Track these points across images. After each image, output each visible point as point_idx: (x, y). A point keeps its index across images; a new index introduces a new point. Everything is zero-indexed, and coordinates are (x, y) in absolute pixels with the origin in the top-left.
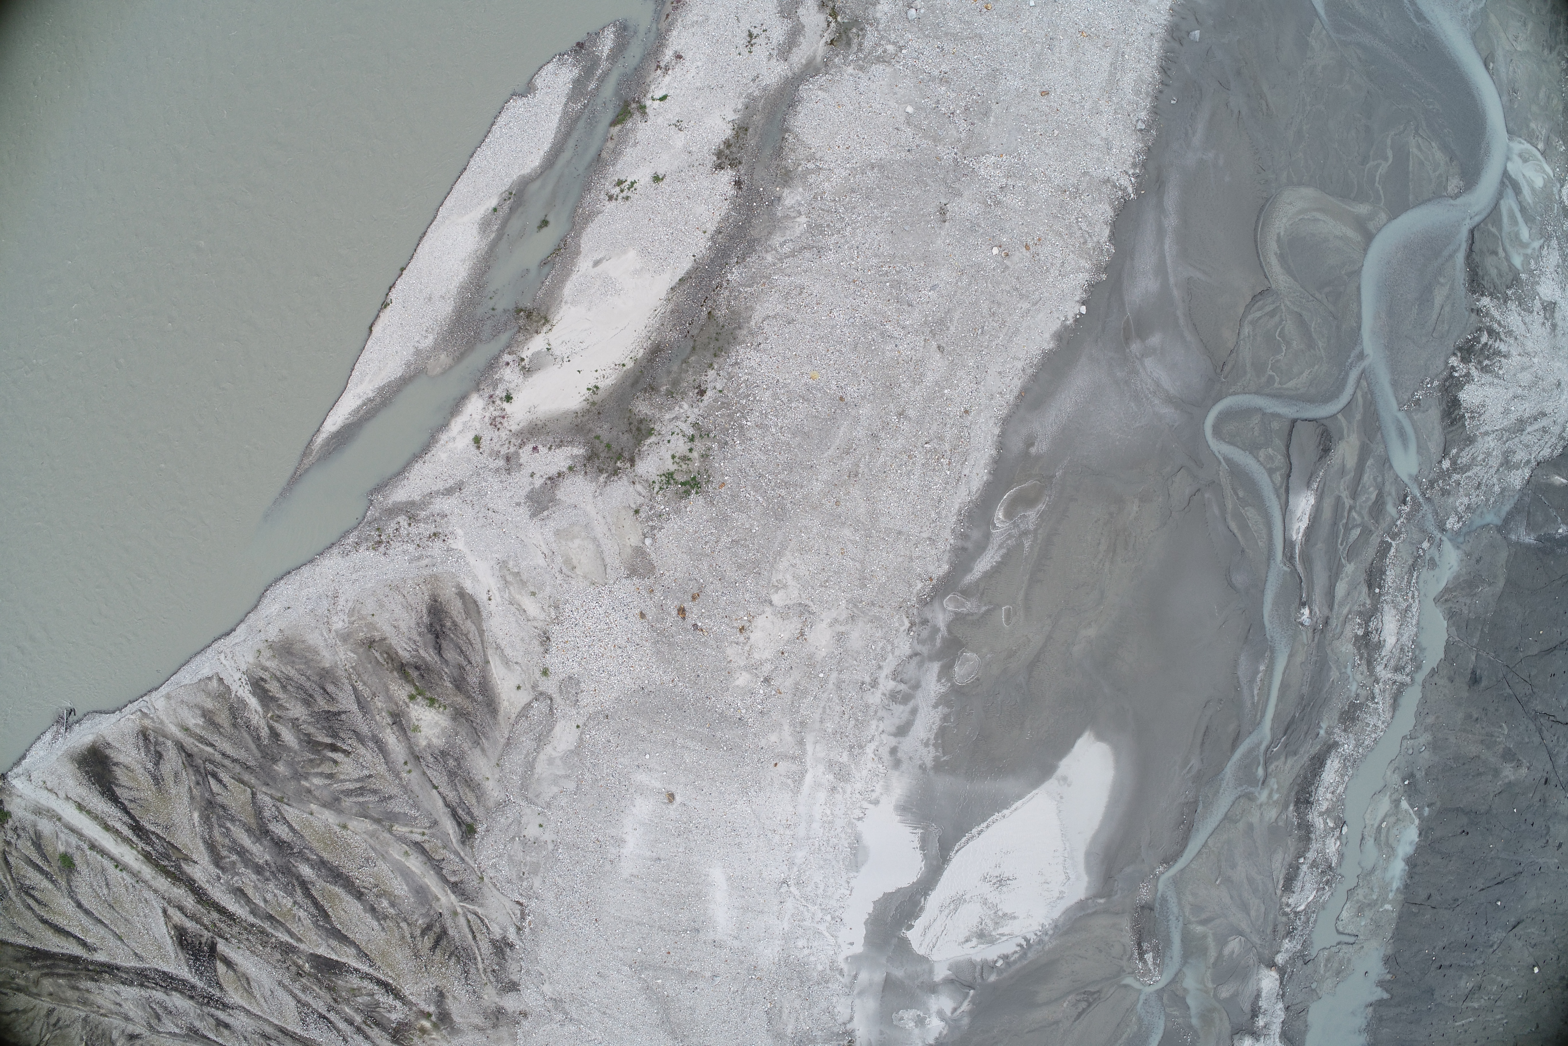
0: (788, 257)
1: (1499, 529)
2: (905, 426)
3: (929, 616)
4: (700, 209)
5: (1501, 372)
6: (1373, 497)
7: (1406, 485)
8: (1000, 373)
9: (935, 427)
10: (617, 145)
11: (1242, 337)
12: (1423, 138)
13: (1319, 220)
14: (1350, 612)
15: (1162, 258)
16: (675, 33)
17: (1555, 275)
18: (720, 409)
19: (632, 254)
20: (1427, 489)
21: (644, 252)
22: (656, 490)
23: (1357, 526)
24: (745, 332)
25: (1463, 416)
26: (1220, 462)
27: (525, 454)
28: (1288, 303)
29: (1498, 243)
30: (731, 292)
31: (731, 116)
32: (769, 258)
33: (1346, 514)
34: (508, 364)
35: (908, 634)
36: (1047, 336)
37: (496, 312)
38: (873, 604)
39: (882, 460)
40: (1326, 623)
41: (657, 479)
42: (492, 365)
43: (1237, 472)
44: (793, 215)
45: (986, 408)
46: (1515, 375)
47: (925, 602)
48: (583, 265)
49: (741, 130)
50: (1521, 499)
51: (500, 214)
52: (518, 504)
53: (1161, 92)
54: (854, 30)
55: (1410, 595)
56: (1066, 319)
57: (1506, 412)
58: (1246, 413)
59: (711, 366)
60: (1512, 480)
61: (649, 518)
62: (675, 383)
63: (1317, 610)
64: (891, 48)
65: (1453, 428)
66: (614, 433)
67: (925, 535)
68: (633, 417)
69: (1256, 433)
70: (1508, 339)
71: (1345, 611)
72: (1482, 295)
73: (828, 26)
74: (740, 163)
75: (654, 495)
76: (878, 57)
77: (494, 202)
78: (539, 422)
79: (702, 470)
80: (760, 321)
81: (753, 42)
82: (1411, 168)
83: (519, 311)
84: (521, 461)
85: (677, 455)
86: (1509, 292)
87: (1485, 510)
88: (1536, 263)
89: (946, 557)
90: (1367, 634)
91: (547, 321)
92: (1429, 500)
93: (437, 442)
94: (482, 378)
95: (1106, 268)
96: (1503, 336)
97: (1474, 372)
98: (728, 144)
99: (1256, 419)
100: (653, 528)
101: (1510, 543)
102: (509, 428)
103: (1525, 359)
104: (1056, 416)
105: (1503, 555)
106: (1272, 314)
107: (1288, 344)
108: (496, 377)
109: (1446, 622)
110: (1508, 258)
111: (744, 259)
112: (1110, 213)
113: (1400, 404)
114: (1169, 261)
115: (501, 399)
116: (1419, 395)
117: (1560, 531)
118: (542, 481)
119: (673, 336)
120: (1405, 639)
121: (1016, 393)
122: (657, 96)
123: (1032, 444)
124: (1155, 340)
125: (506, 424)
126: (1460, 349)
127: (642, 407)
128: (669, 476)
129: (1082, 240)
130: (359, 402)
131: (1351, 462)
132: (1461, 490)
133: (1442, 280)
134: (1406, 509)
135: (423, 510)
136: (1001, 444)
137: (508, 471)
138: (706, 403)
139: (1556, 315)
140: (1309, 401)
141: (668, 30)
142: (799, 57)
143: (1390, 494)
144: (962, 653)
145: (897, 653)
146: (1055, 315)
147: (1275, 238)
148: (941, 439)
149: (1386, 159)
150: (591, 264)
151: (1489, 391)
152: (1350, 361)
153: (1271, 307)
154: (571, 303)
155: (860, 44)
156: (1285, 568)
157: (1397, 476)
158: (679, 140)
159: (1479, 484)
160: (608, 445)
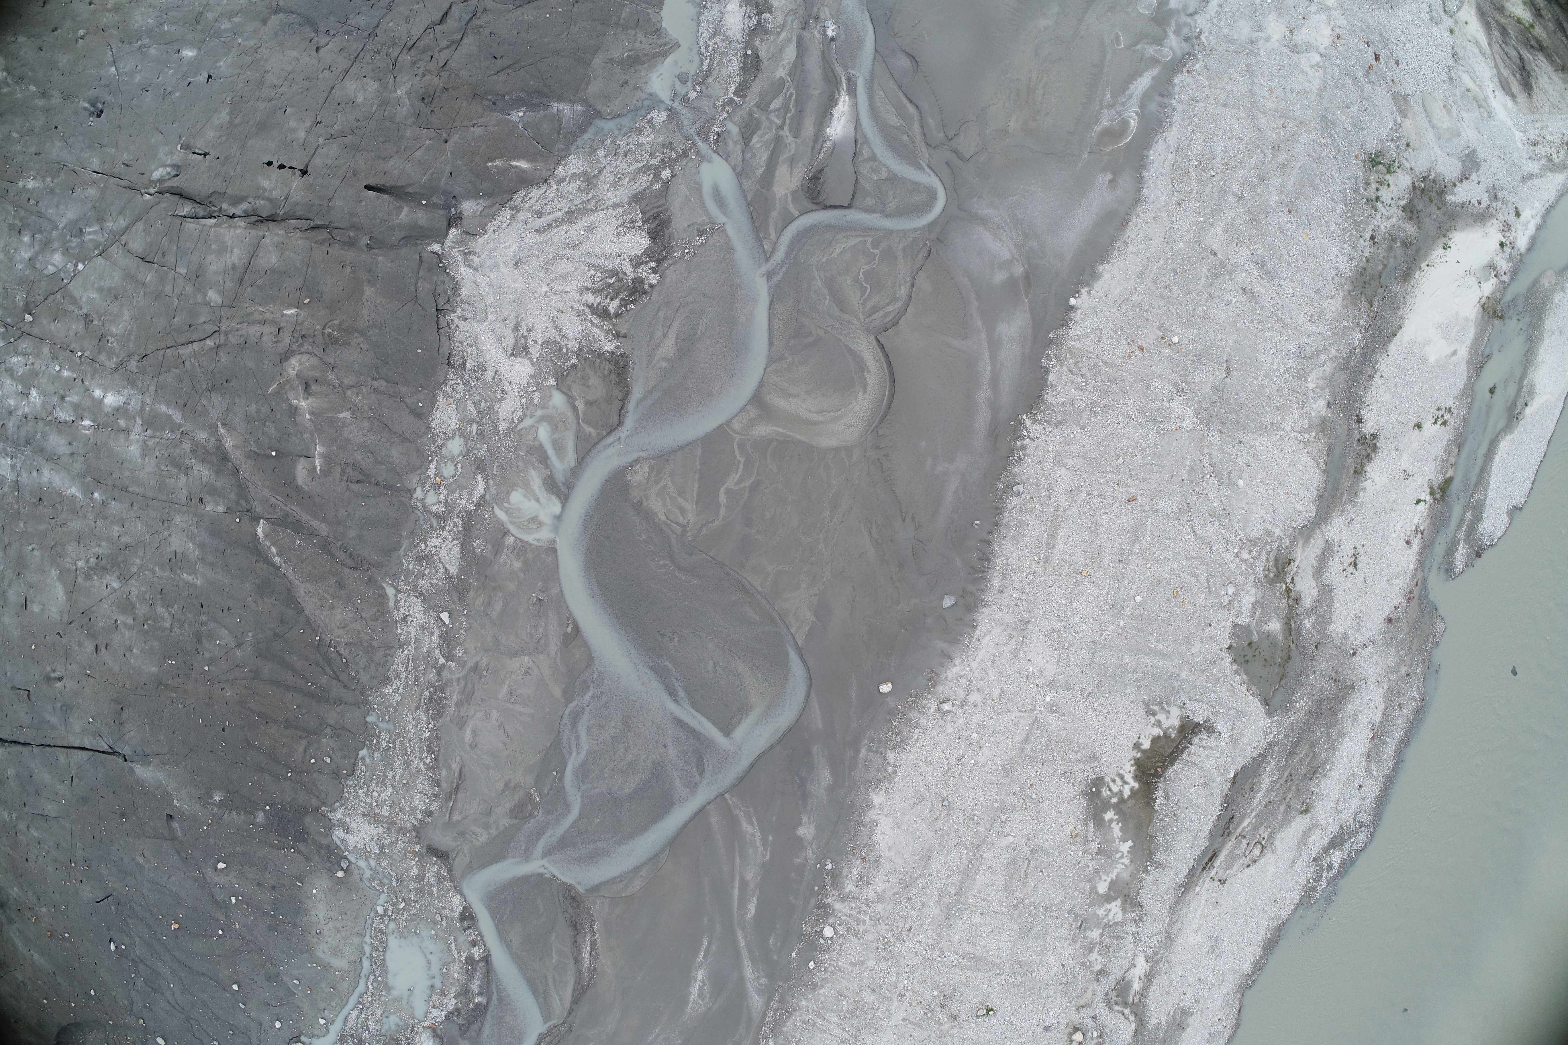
0: (1321, 351)
1: (598, 114)
2: (1236, 188)
3: (1184, 44)
4: (1386, 397)
5: (592, 272)
6: (755, 139)
7: (715, 151)
8: (1150, 239)
9: (1208, 190)
10: (1448, 459)
11: (908, 285)
12: (677, 523)
13: (817, 413)
14: (779, 33)
15: (993, 357)
16: (1412, 567)
17: (507, 388)
18: (1361, 222)
19: (1432, 359)
20: (691, 149)
21: (1424, 360)
22: (1397, 161)
23: (774, 111)
24: (1346, 287)
25: (644, 222)
26: (928, 166)
27: (1485, 200)
28: (856, 322)
29: (584, 415)
30: (1359, 322)
31: (1367, 484)
33: (788, 122)
34: (1505, 274)
35: (1201, 30)
36: (1106, 276)
38: (1235, 52)
39: (1253, 160)
40: (805, 25)
41: (1397, 170)
42: (1514, 273)
43: (909, 157)
44: (1318, 390)
45: (1159, 210)
46: (576, 269)
47: (1190, 54)
48: (1463, 352)
49: (1359, 472)
50: (567, 147)
52: (1485, 161)
53: (990, 533)
54: (1272, 575)
55: (711, 49)
56: (1089, 293)
57: (591, 229)
58: (901, 212)
59: (1368, 261)
60: (581, 163)
61: (1399, 139)
62: (1390, 249)
63: (817, 35)
64: (1245, 556)
65: (656, 210)
66: (1428, 211)
67: (1201, 104)
68: (1416, 223)
69: (891, 193)
70: (581, 308)
71: (783, 35)
72: (612, 353)
73: (1293, 579)
74: (1359, 440)
75: (1398, 157)
76: (1255, 545)
78: (1479, 225)
79: (1369, 172)
80: (1337, 296)
81: (1353, 559)
82: (696, 485)
83: (1501, 317)
84: (1487, 195)
85: (1386, 187)
86: (574, 360)
87: (616, 132)
88: (532, 399)
89: (1177, 89)
90: (759, 14)
91: (1483, 307)
92: (687, 138)
94: (1519, 264)
95: (1050, 343)
96: (587, 311)
97: (628, 269)
98: (1370, 458)
99: (891, 206)
100: (1397, 131)
101: (585, 102)
102: (1498, 222)
103: (558, 288)
104: (1091, 206)
105: (594, 88)
106: (875, 309)
107: (856, 280)
108: (1510, 265)
109: (664, 25)
110: (571, 400)
111: (1351, 352)
112: (1050, 397)
113: (722, 230)
114: (987, 355)
115: (1506, 246)
116: (700, 240)
117: (521, 114)
118: (1472, 178)
119: (1396, 288)
120: (716, 9)
121: (1131, 225)
122: (1423, 503)
123: (1110, 181)
124: (1000, 277)
125: (1501, 225)
126: (645, 293)
127: (1411, 229)
128: (1389, 171)
129: (1080, 365)
131: (782, 171)
132: (649, 149)
133: (664, 364)
134: (716, 128)
136: (1139, 181)
137: (1494, 188)
138: (1370, 228)
139: (513, 341)
140: (832, 226)
141: (1416, 569)
142: (1317, 545)
143: (735, 142)
144: (1152, 14)
145: (1208, 16)
146: (1101, 294)
147: (869, 388)
148: (1200, 181)
149: (728, 491)
150: (1458, 353)
151: (613, 249)
152: (784, 269)
153: (875, 316)
154: (1470, 319)
155: (1267, 560)
156: (853, 72)
157: (726, 160)
158: (1405, 462)
159: (625, 155)
160: (1431, 201)
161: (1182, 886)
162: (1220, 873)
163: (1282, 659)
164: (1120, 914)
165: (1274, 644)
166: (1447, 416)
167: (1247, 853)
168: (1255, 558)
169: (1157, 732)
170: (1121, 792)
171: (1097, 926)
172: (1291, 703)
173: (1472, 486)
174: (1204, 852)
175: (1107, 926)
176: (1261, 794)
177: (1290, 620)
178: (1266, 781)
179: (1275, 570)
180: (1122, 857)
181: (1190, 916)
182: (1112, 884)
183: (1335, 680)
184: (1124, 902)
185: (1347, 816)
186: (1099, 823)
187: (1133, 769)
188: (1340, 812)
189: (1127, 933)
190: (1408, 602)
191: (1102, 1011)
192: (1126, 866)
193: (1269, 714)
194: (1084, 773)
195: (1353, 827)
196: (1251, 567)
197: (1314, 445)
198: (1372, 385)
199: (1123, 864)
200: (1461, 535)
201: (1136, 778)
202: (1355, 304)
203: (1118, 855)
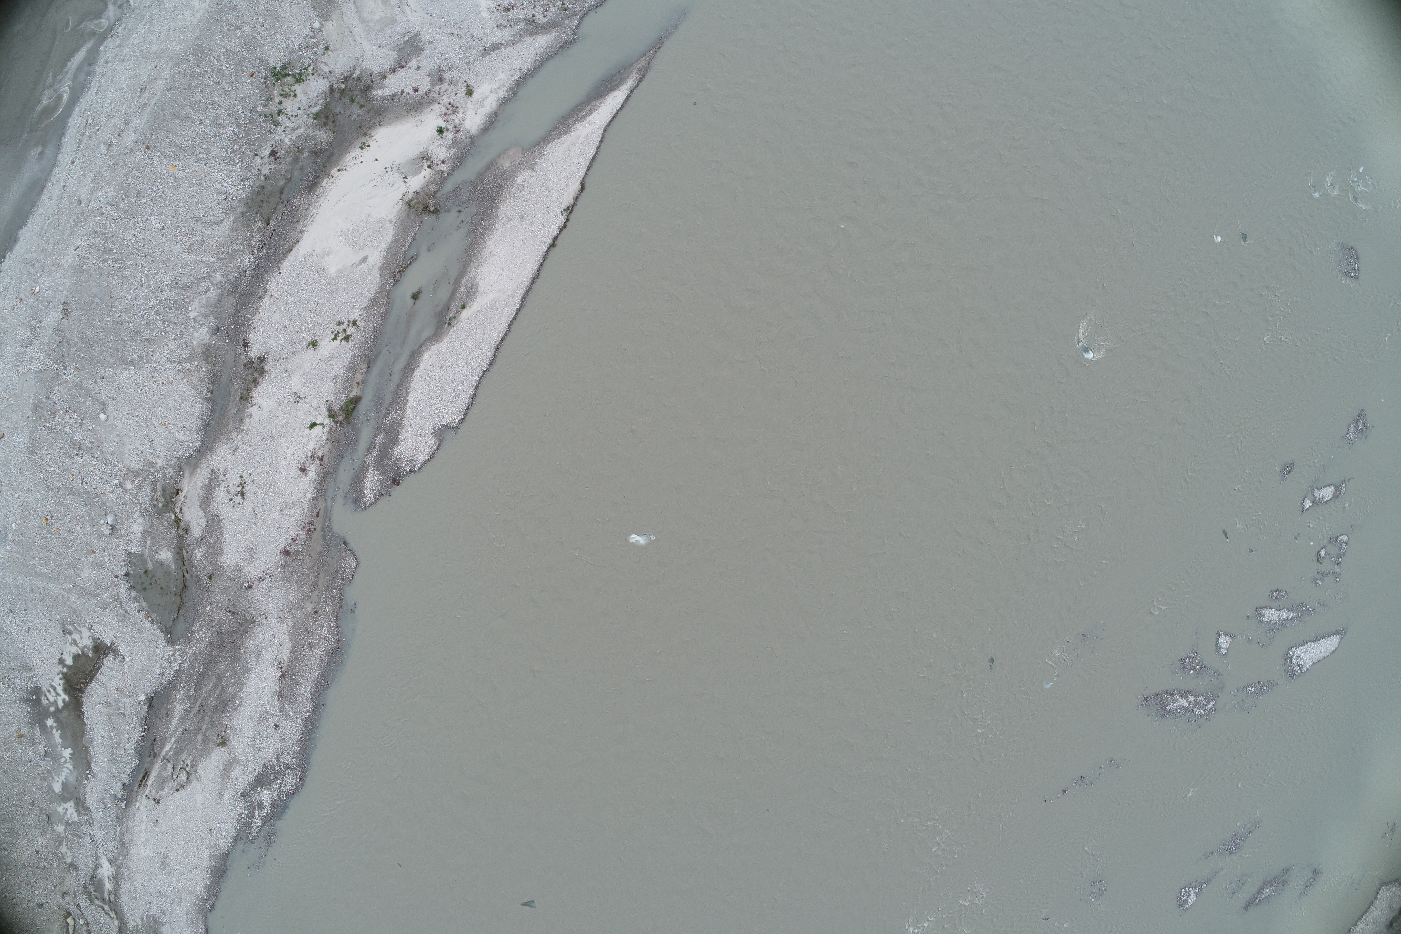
0: (203, 279)
4: (276, 317)
10: (352, 377)
16: (309, 496)
18: (257, 140)
19: (332, 270)
21: (322, 273)
22: (311, 68)
24: (239, 210)
27: (425, 85)
30: (250, 243)
31: (253, 410)
32: (218, 277)
34: (443, 162)
37: (457, 209)
41: (311, 77)
42: (456, 160)
44: (200, 318)
45: (62, 171)
47: (118, 20)
48: (376, 257)
49: (245, 398)
51: (457, 303)
52: (431, 42)
54: (160, 505)
59: (266, 178)
61: (316, 44)
62: (296, 160)
64: (129, 486)
66: (347, 112)
67: (110, 65)
68: (332, 128)
73: (181, 509)
74: (245, 365)
75: (313, 64)
76: (138, 476)
77: (465, 314)
78: (413, 114)
79: (271, 87)
80: (225, 220)
81: (240, 488)
83: (434, 212)
84: (428, 79)
85: (292, 98)
89: (101, 55)
91: (409, 204)
93: (510, 88)
94: (467, 148)
98: (255, 382)
100: (313, 37)
102: (440, 106)
108: (455, 150)
111: (240, 275)
115: (448, 130)
118: (410, 64)
119: (297, 200)
121: (45, 190)
122: (320, 427)
125: (443, 109)
127: (323, 136)
128: (299, 79)
130: (590, 118)
135: (522, 30)
137: (440, 69)
138: (269, 144)
141: (315, 499)
142: (203, 474)
146: (15, 257)
148: (89, 137)
150: (369, 259)
154: (385, 220)
155: (154, 490)
158: (296, 383)
160: (352, 100)
161: (122, 799)
162: (153, 792)
163: (177, 588)
164: (75, 815)
165: (167, 573)
166: (350, 330)
167: (175, 777)
168: (138, 488)
169: (75, 650)
170: (56, 702)
171: (60, 821)
172: (193, 633)
173: (385, 405)
174: (137, 769)
175: (67, 824)
176: (175, 721)
177: (181, 550)
178: (179, 710)
179: (163, 500)
180: (65, 762)
181: (137, 829)
182: (64, 785)
183: (234, 613)
184: (77, 804)
185: (268, 753)
186: (44, 729)
187: (62, 682)
188: (259, 750)
189: (85, 834)
190: (308, 534)
191: (84, 903)
192: (70, 770)
193: (171, 641)
194: (21, 682)
195: (277, 768)
196: (135, 497)
197: (195, 374)
198: (260, 306)
199: (68, 768)
200: (371, 460)
201: (65, 690)
202: (247, 225)
203: (63, 760)
